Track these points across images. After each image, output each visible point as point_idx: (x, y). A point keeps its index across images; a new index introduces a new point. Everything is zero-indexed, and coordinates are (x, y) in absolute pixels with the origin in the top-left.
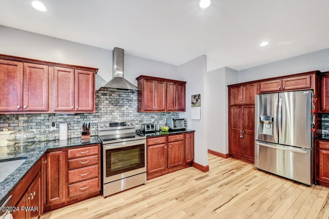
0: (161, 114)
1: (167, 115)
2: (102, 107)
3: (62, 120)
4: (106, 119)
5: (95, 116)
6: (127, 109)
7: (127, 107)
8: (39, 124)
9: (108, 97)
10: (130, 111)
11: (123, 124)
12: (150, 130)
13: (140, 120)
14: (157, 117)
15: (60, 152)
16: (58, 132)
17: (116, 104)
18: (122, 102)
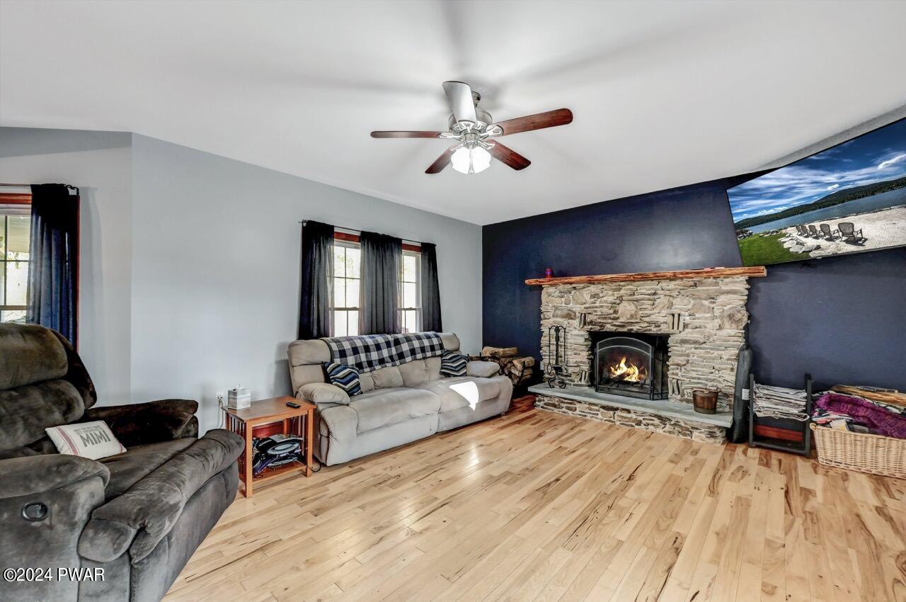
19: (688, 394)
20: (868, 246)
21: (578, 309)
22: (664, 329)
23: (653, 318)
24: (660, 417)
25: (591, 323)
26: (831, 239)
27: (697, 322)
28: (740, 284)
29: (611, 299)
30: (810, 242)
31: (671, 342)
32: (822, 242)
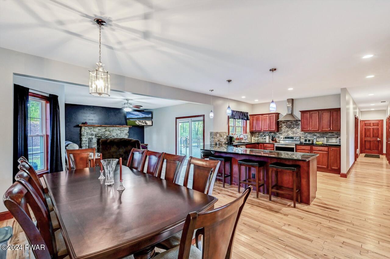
0: (323, 133)
1: (329, 134)
2: (283, 129)
3: (267, 134)
4: (285, 135)
5: (279, 133)
6: (296, 130)
7: (296, 129)
8: (261, 136)
9: (285, 124)
10: (297, 131)
11: (292, 138)
12: (307, 142)
13: (305, 136)
14: (319, 135)
15: (262, 144)
16: (265, 139)
17: (289, 127)
18: (293, 126)
20: (148, 125)
21: (94, 133)
22: (115, 137)
23: (113, 135)
25: (98, 137)
27: (121, 135)
28: (128, 129)
29: (104, 131)
30: (140, 123)
32: (142, 123)
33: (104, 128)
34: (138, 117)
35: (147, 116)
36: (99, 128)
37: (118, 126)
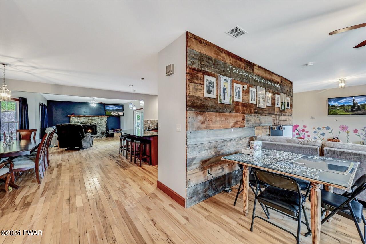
19: (100, 133)
20: (120, 115)
21: (80, 121)
22: (96, 124)
23: (94, 122)
24: (97, 136)
25: (83, 124)
26: (116, 114)
27: (101, 123)
28: (106, 118)
29: (87, 119)
30: (114, 114)
31: (97, 126)
32: (115, 114)
33: (87, 117)
34: (113, 109)
35: (119, 108)
36: (83, 117)
37: (98, 116)
